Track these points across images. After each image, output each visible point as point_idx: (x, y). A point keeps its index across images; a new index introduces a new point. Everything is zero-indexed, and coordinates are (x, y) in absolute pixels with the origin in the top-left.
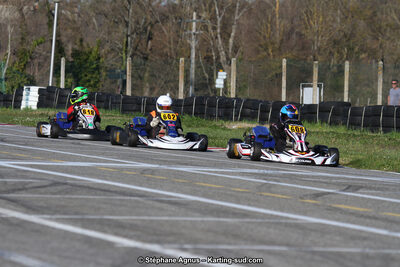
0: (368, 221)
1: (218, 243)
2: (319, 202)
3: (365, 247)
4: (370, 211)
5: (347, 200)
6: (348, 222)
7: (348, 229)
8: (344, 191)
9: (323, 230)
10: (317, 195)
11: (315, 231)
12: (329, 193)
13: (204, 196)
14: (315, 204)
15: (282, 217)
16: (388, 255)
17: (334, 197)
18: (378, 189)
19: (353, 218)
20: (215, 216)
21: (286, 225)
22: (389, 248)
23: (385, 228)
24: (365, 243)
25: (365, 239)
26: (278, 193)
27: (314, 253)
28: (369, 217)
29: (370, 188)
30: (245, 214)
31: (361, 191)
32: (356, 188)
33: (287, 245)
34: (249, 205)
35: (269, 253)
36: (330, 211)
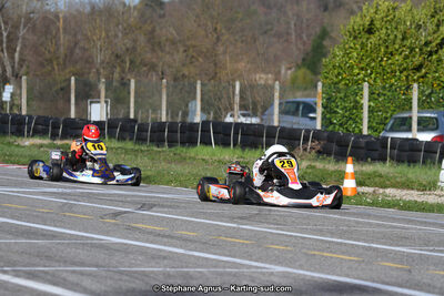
0: (165, 240)
1: (34, 265)
2: (118, 221)
3: (165, 266)
4: (167, 230)
5: (143, 219)
6: (147, 241)
8: (139, 209)
9: (126, 250)
10: (116, 215)
11: (118, 251)
12: (125, 212)
13: (12, 218)
14: (115, 224)
15: (87, 238)
16: (187, 273)
17: (131, 216)
18: (170, 207)
19: (151, 238)
20: (26, 238)
21: (93, 245)
22: (187, 267)
23: (181, 247)
24: (166, 261)
25: (165, 258)
26: (79, 213)
27: (121, 273)
28: (164, 236)
29: (163, 206)
30: (54, 236)
31: (154, 209)
32: (151, 207)
33: (97, 266)
34: (55, 226)
35: (82, 273)
36: (130, 231)
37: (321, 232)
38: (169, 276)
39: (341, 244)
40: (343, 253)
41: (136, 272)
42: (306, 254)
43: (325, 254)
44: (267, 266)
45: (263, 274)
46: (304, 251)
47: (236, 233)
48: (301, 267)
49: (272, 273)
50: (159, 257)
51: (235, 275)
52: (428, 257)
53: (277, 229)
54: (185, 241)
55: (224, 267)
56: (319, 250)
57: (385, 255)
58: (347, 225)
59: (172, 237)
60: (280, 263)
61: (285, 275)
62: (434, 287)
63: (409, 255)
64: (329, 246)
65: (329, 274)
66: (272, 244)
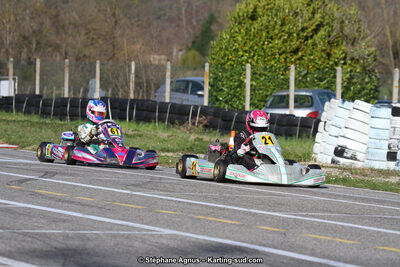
0: (65, 205)
2: (23, 187)
3: (65, 229)
4: (67, 196)
5: (46, 186)
6: (49, 206)
7: (50, 212)
8: (42, 177)
9: (29, 214)
10: (21, 181)
12: (30, 179)
14: (20, 190)
16: (84, 235)
17: (34, 182)
18: (71, 175)
19: (53, 203)
22: (84, 230)
23: (80, 212)
24: (65, 224)
25: (64, 221)
27: (25, 234)
28: (65, 201)
29: (64, 174)
31: (56, 177)
32: (53, 175)
33: (2, 228)
36: (34, 196)
37: (206, 199)
38: (67, 237)
39: (224, 209)
40: (225, 218)
41: (37, 234)
42: (193, 219)
43: (210, 219)
44: (157, 229)
45: (153, 236)
46: (190, 215)
47: (129, 199)
48: (187, 230)
49: (161, 236)
50: (59, 221)
51: (128, 237)
52: (302, 222)
53: (167, 195)
54: (83, 206)
55: (118, 230)
56: (204, 215)
57: (263, 219)
58: (229, 192)
59: (72, 202)
60: (169, 227)
61: (172, 237)
62: (306, 249)
63: (284, 219)
64: (213, 211)
65: (211, 236)
66: (162, 209)
